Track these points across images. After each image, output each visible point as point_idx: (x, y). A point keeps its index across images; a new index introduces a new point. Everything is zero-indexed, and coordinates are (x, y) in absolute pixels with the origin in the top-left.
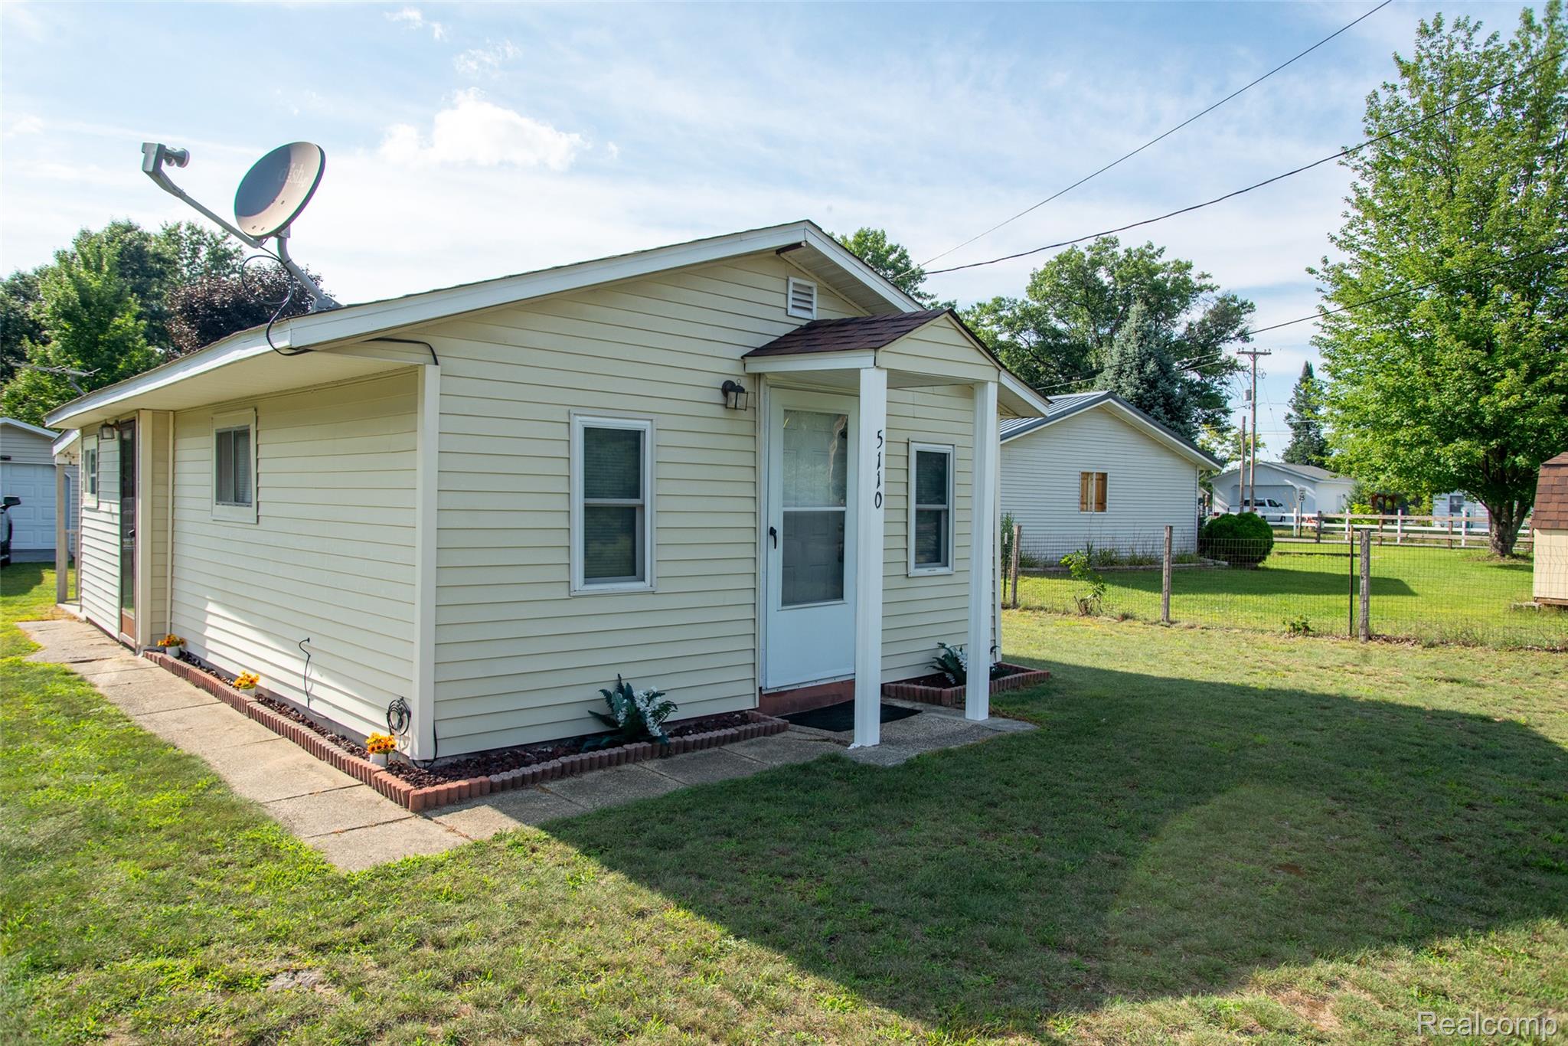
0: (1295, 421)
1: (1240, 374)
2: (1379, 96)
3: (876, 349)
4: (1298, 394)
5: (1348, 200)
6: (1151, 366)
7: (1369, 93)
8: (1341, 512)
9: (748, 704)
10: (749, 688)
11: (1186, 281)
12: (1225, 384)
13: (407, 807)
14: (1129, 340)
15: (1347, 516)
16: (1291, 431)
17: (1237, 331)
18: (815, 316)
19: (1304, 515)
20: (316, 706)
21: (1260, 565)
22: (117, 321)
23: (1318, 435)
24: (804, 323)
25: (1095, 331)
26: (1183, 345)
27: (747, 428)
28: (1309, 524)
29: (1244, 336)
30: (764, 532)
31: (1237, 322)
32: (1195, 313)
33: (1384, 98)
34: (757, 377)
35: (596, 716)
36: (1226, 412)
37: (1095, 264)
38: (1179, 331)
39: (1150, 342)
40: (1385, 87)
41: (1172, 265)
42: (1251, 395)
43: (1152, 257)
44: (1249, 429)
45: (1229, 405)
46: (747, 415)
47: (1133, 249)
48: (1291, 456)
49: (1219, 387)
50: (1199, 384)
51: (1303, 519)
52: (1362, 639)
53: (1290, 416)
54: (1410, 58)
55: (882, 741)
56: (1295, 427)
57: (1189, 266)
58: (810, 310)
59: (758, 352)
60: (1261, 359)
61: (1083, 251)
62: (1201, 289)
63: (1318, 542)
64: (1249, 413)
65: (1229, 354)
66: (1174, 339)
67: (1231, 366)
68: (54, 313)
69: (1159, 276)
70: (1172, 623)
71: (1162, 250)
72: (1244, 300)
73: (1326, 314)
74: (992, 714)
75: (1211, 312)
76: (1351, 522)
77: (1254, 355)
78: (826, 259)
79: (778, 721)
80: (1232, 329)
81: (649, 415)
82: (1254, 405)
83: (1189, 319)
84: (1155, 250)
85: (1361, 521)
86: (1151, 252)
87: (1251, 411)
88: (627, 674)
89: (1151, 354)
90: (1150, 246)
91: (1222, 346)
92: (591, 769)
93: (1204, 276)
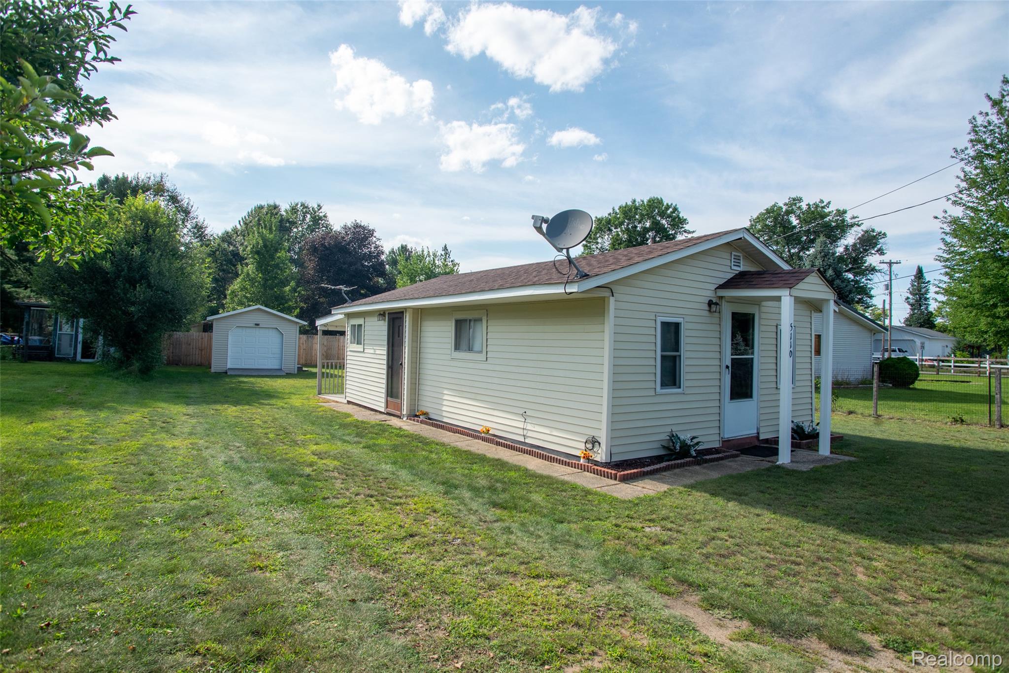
0: (911, 301)
1: (878, 274)
2: (977, 119)
3: (790, 288)
4: (913, 285)
5: (958, 177)
6: (830, 272)
7: (970, 117)
8: (948, 356)
9: (717, 445)
10: (717, 438)
11: (843, 221)
12: (869, 280)
13: (611, 478)
14: (816, 258)
15: (952, 358)
16: (909, 307)
17: (876, 249)
18: (741, 269)
19: (924, 358)
20: (528, 441)
21: (911, 386)
22: (279, 255)
23: (927, 308)
24: (737, 272)
25: (789, 251)
26: (843, 258)
27: (716, 320)
28: (926, 363)
29: (881, 252)
30: (724, 367)
31: (876, 244)
32: (850, 239)
33: (980, 120)
34: (721, 298)
35: (664, 447)
36: (871, 297)
37: (788, 213)
38: (840, 250)
39: (829, 259)
40: (981, 113)
41: (834, 212)
42: (888, 287)
43: (823, 207)
44: (887, 307)
45: (872, 293)
46: (717, 315)
47: (811, 204)
48: (909, 322)
49: (866, 282)
50: (853, 281)
51: (922, 360)
52: (998, 427)
53: (908, 298)
54: (996, 96)
55: (792, 461)
56: (912, 305)
57: (845, 212)
58: (739, 266)
59: (722, 287)
60: (894, 266)
61: (782, 206)
62: (852, 226)
63: (938, 374)
64: (887, 298)
65: (871, 262)
66: (837, 254)
67: (873, 270)
68: (251, 252)
69: (827, 219)
70: (879, 416)
71: (829, 203)
72: (879, 231)
73: (946, 244)
74: (831, 453)
75: (859, 238)
76: (954, 362)
77: (890, 264)
78: (751, 244)
79: (735, 452)
80: (873, 248)
81: (683, 316)
82: (890, 293)
83: (846, 242)
84: (825, 204)
85: (962, 362)
86: (823, 205)
87: (888, 297)
88: (675, 429)
89: (830, 266)
90: (822, 201)
91: (867, 258)
92: (675, 468)
93: (854, 218)
